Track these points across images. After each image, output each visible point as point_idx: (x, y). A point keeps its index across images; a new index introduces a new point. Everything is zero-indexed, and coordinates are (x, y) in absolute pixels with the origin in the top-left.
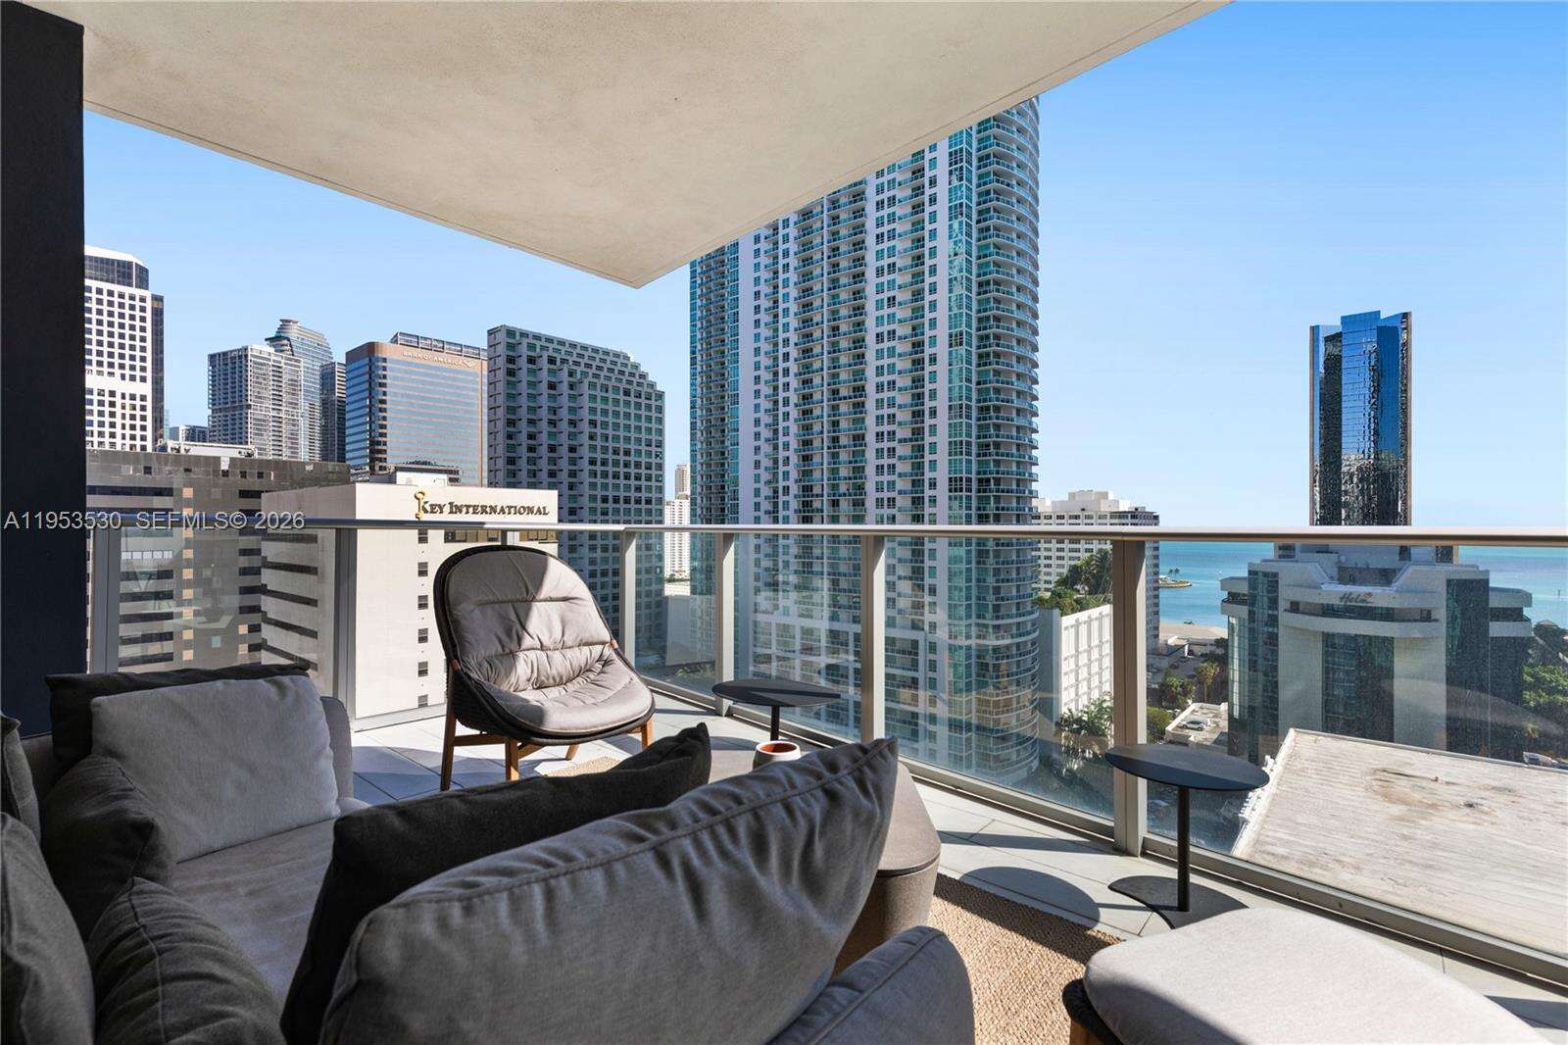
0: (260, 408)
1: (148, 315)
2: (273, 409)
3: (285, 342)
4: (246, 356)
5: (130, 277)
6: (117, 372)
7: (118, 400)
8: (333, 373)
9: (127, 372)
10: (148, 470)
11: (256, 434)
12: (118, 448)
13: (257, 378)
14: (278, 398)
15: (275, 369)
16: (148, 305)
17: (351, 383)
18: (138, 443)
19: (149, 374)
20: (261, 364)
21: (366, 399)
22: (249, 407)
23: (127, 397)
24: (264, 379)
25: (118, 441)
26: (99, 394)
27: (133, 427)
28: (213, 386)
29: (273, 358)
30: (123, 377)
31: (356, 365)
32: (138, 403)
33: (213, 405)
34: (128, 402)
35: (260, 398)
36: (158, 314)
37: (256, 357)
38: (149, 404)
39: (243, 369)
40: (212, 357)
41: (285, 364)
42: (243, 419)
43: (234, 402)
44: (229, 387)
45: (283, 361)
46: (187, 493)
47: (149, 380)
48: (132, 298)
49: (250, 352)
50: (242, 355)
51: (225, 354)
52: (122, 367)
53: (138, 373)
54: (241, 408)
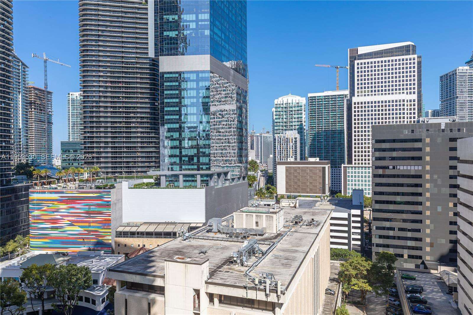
0: (462, 97)
1: (416, 65)
2: (468, 97)
4: (456, 73)
5: (409, 51)
6: (405, 91)
7: (406, 103)
9: (409, 91)
10: (413, 131)
11: (460, 110)
13: (461, 83)
14: (471, 91)
15: (469, 77)
16: (416, 61)
18: (412, 120)
19: (416, 90)
20: (464, 76)
22: (457, 97)
23: (409, 101)
24: (464, 83)
25: (406, 120)
26: (399, 102)
27: (411, 114)
28: (442, 90)
29: (468, 71)
30: (407, 93)
32: (412, 103)
33: (442, 99)
34: (409, 103)
35: (462, 92)
38: (416, 103)
39: (455, 80)
40: (441, 77)
42: (454, 104)
43: (450, 96)
44: (448, 89)
46: (428, 140)
47: (416, 93)
48: (410, 60)
49: (457, 71)
50: (454, 73)
51: (447, 75)
52: (407, 89)
53: (412, 91)
54: (454, 98)
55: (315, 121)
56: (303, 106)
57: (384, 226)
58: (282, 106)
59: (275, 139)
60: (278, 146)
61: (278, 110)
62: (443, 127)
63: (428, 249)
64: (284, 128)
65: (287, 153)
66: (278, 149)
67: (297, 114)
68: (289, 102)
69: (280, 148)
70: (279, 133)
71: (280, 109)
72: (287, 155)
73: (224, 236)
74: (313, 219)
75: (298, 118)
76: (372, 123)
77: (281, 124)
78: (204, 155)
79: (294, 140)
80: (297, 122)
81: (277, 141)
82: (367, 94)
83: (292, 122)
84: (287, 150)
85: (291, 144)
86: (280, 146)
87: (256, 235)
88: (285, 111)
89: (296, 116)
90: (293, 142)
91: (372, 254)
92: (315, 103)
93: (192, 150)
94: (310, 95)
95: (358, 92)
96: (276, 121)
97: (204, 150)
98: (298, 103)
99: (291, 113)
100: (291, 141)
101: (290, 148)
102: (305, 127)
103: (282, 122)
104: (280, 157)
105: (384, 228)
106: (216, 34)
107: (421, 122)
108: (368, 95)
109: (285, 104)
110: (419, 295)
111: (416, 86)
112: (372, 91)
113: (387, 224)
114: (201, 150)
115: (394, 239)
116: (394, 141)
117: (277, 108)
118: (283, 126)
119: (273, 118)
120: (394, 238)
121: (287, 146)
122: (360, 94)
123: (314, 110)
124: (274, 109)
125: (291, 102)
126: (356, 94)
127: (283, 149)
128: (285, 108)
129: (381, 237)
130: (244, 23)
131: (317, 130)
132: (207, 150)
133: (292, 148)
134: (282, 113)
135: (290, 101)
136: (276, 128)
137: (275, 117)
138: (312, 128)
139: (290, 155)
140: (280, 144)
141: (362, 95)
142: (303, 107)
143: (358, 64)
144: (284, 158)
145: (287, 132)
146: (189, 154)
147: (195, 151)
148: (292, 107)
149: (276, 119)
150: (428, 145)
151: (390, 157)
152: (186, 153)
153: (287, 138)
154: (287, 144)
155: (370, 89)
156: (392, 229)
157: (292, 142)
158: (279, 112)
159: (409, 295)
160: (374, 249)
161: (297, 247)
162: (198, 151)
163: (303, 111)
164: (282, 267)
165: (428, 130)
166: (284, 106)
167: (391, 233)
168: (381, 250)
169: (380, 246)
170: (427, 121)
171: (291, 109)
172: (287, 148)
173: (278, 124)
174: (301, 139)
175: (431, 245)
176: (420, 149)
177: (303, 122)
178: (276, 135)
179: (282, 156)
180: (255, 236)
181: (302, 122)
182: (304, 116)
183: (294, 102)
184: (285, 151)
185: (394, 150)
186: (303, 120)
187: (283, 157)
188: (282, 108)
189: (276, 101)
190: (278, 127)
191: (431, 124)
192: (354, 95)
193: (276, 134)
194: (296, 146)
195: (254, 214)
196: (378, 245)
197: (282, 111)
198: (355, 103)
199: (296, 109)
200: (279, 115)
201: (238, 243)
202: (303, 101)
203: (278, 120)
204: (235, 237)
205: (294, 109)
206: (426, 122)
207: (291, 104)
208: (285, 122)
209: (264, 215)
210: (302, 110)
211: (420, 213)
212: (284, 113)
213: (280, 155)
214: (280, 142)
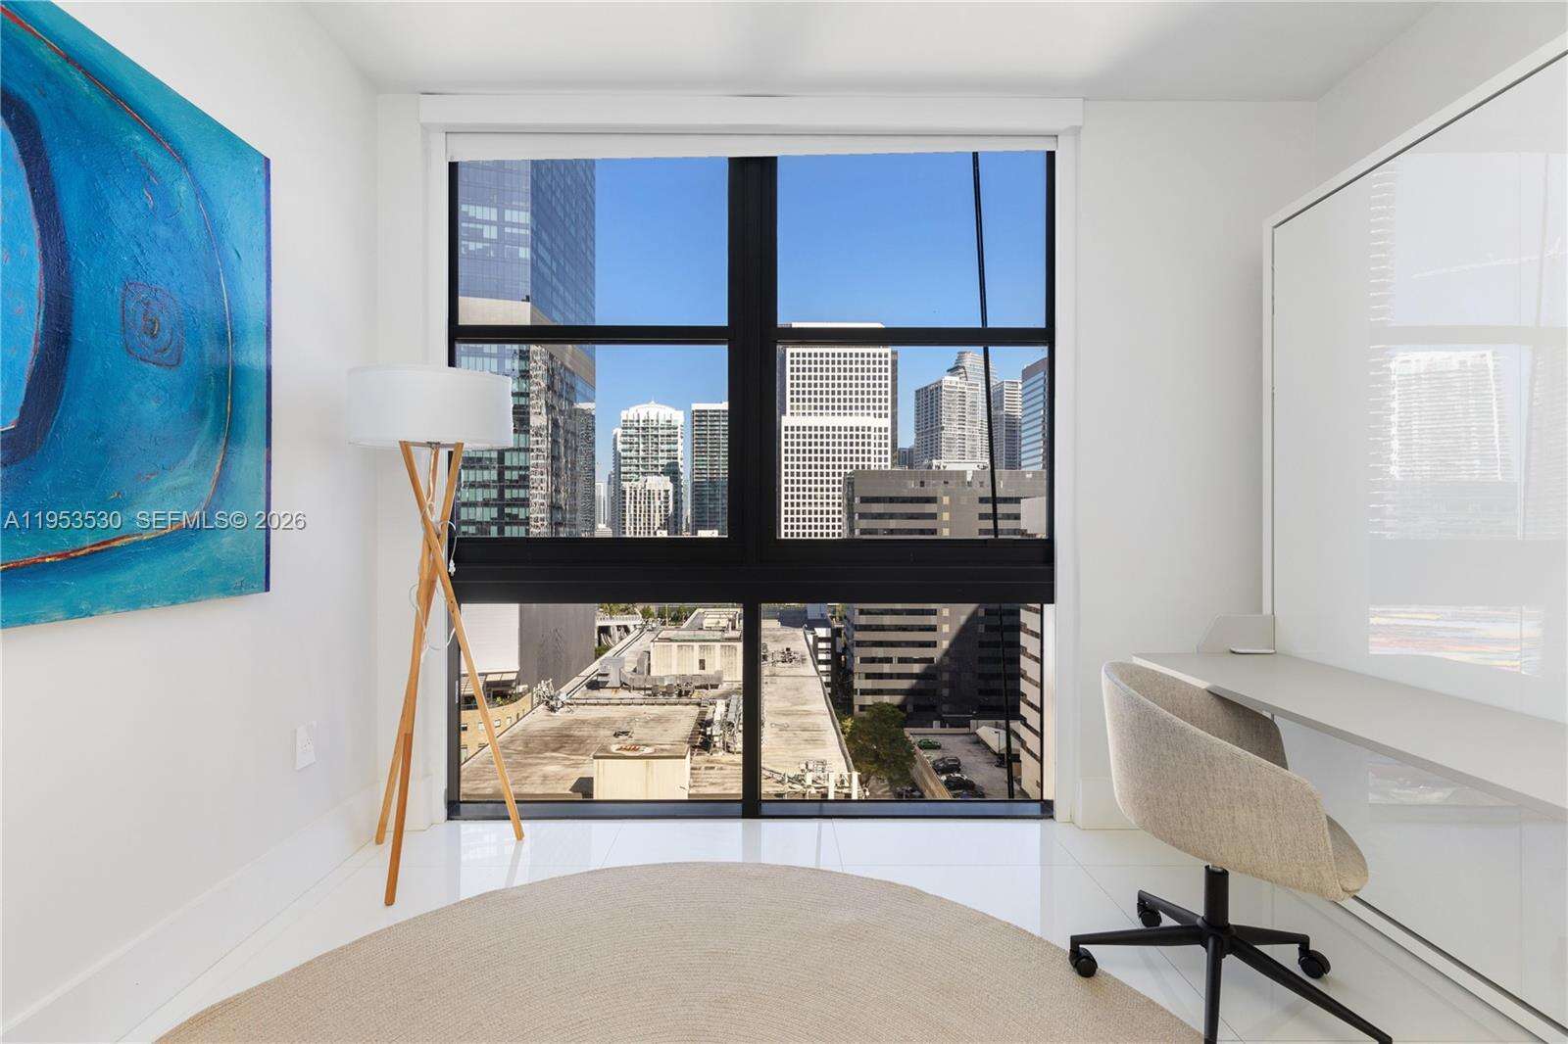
0: (950, 429)
1: (889, 366)
2: (959, 428)
3: (962, 370)
4: (941, 387)
6: (872, 412)
7: (872, 433)
8: (1002, 391)
9: (877, 412)
10: (922, 484)
12: (872, 468)
13: (948, 404)
14: (962, 418)
15: (959, 395)
16: (889, 359)
17: (1027, 397)
18: (883, 463)
19: (889, 411)
20: (953, 392)
21: (1040, 410)
22: (942, 428)
23: (877, 430)
24: (953, 404)
25: (872, 463)
26: (862, 431)
27: (880, 452)
28: (918, 415)
29: (959, 385)
30: (875, 416)
31: (1031, 381)
32: (883, 434)
33: (918, 430)
34: (877, 433)
35: (950, 420)
36: (894, 363)
37: (949, 387)
38: (889, 433)
39: (939, 398)
40: (917, 392)
41: (968, 389)
42: (939, 439)
43: (932, 426)
44: (928, 414)
45: (966, 387)
46: (946, 500)
47: (889, 415)
48: (880, 356)
49: (944, 384)
50: (938, 387)
51: (926, 388)
52: (874, 408)
53: (883, 412)
54: (937, 430)
55: (704, 458)
56: (679, 427)
57: (874, 655)
58: (636, 425)
59: (624, 492)
60: (630, 507)
61: (629, 432)
62: (969, 479)
63: (946, 692)
64: (641, 470)
65: (649, 520)
66: (629, 512)
67: (667, 443)
68: (651, 418)
69: (635, 511)
70: (630, 481)
71: (633, 432)
72: (649, 524)
73: (634, 694)
74: (788, 649)
75: (667, 451)
76: (851, 467)
77: (635, 461)
78: (514, 520)
79: (663, 494)
80: (668, 458)
81: (628, 496)
82: (807, 411)
83: (656, 459)
84: (649, 516)
85: (658, 503)
86: (635, 507)
87: (706, 687)
88: (644, 436)
89: (665, 447)
90: (662, 499)
91: (853, 708)
92: (705, 423)
93: (486, 509)
94: (696, 406)
95: (792, 407)
96: (623, 454)
97: (515, 511)
98: (670, 421)
99: (655, 440)
100: (656, 496)
101: (655, 512)
102: (681, 470)
103: (637, 458)
104: (635, 528)
105: (873, 660)
106: (542, 259)
107: (934, 468)
108: (810, 414)
109: (644, 421)
110: (959, 775)
111: (889, 404)
112: (816, 407)
113: (880, 652)
114: (507, 510)
115: (891, 678)
116: (892, 500)
117: (626, 428)
118: (637, 466)
119: (615, 449)
120: (890, 676)
121: (649, 507)
122: (795, 411)
123: (703, 437)
124: (619, 431)
125: (655, 418)
126: (788, 411)
127: (640, 511)
128: (643, 429)
129: (868, 676)
130: (589, 243)
131: (709, 476)
132: (522, 510)
133: (660, 511)
134: (636, 439)
135: (653, 417)
136: (623, 469)
137: (620, 447)
138: (697, 471)
139: (654, 524)
140: (635, 503)
141: (798, 414)
142: (679, 430)
143: (792, 355)
144: (642, 531)
145: (649, 478)
146: (478, 519)
147: (494, 512)
148: (656, 429)
149: (623, 450)
150: (946, 509)
151: (885, 530)
152: (471, 517)
153: (649, 491)
154: (649, 503)
155: (813, 404)
156: (888, 660)
157: (659, 499)
158: (631, 436)
159: (944, 778)
160: (858, 700)
161: (802, 704)
162: (501, 512)
163: (679, 438)
164: (808, 746)
165: (946, 483)
166: (642, 425)
167: (886, 668)
168: (869, 700)
169: (868, 694)
170: (944, 467)
171: (655, 433)
172: (649, 511)
173: (629, 461)
174: (676, 494)
175: (951, 685)
176: (933, 516)
177: (679, 460)
178: (626, 485)
179: (638, 527)
180: (704, 690)
181: (676, 458)
182: (680, 447)
183: (661, 419)
184: (644, 516)
185: (892, 516)
186: (680, 454)
187: (640, 528)
188: (638, 429)
189: (624, 415)
190: (628, 468)
191: (951, 472)
192: (785, 414)
193: (624, 480)
194: (667, 507)
195: (696, 645)
196: (864, 692)
197: (638, 436)
198: (786, 429)
199: (666, 432)
200: (631, 443)
201: (679, 707)
202: (679, 418)
203: (629, 454)
204: (664, 694)
205: (660, 432)
206: (942, 468)
207: (655, 422)
208: (643, 458)
209: (718, 645)
210: (676, 436)
211: (933, 629)
212: (641, 440)
213: (635, 524)
214: (635, 498)
